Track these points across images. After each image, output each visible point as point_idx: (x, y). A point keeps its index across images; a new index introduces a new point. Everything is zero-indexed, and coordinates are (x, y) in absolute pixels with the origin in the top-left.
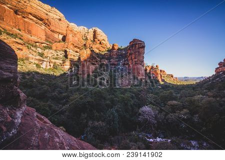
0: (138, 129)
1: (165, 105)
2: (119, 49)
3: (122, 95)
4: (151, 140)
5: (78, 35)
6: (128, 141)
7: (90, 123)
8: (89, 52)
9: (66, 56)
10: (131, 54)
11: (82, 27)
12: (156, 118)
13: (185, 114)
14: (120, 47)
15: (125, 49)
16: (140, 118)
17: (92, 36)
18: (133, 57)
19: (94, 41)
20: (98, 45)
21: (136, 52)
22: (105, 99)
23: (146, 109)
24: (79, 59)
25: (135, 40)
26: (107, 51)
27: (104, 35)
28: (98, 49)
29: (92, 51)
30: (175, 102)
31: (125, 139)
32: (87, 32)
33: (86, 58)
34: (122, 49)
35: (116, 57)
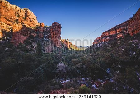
0: (56, 77)
1: (71, 61)
2: (45, 27)
3: (46, 58)
4: (63, 82)
6: (49, 86)
8: (21, 26)
10: (53, 31)
11: (15, 6)
12: (66, 69)
13: (80, 65)
14: (45, 26)
15: (49, 28)
16: (58, 71)
17: (24, 14)
18: (54, 34)
19: (26, 18)
20: (29, 22)
21: (56, 30)
22: (33, 60)
23: (61, 64)
24: (12, 30)
25: (55, 23)
26: (36, 27)
27: (34, 15)
28: (29, 24)
30: (75, 59)
31: (47, 85)
32: (19, 10)
33: (18, 30)
34: (47, 28)
35: (42, 32)
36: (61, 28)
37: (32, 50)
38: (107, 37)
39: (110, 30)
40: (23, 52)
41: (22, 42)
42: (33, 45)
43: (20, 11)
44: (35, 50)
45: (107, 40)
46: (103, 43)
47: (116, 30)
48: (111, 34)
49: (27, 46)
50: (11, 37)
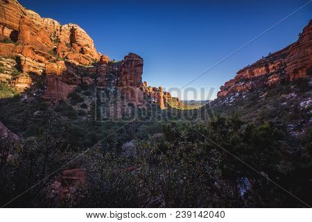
2: (110, 63)
5: (42, 33)
10: (125, 73)
11: (50, 19)
15: (118, 64)
17: (68, 36)
18: (128, 78)
19: (72, 46)
20: (77, 55)
21: (131, 71)
25: (131, 54)
26: (93, 64)
27: (89, 37)
28: (78, 60)
29: (67, 64)
32: (59, 28)
36: (141, 65)
37: (82, 114)
38: (247, 80)
39: (255, 66)
40: (67, 118)
41: (65, 98)
42: (86, 102)
43: (61, 31)
45: (247, 88)
46: (237, 94)
47: (267, 66)
48: (256, 75)
49: (74, 104)
50: (43, 89)
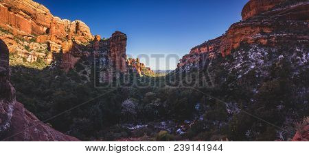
0: (121, 122)
1: (144, 96)
2: (101, 40)
4: (133, 128)
7: (75, 119)
8: (71, 44)
9: (49, 48)
10: (113, 46)
12: (136, 109)
14: (102, 38)
15: (108, 41)
17: (75, 28)
18: (115, 49)
19: (76, 32)
20: (80, 37)
22: (87, 95)
23: (128, 102)
24: (61, 51)
26: (90, 42)
27: (86, 26)
28: (80, 40)
29: (74, 42)
30: (151, 93)
33: (68, 50)
34: (105, 41)
35: (98, 48)
37: (84, 78)
40: (74, 82)
41: (73, 67)
42: (86, 70)
44: (89, 79)
49: (79, 72)
50: (60, 60)
